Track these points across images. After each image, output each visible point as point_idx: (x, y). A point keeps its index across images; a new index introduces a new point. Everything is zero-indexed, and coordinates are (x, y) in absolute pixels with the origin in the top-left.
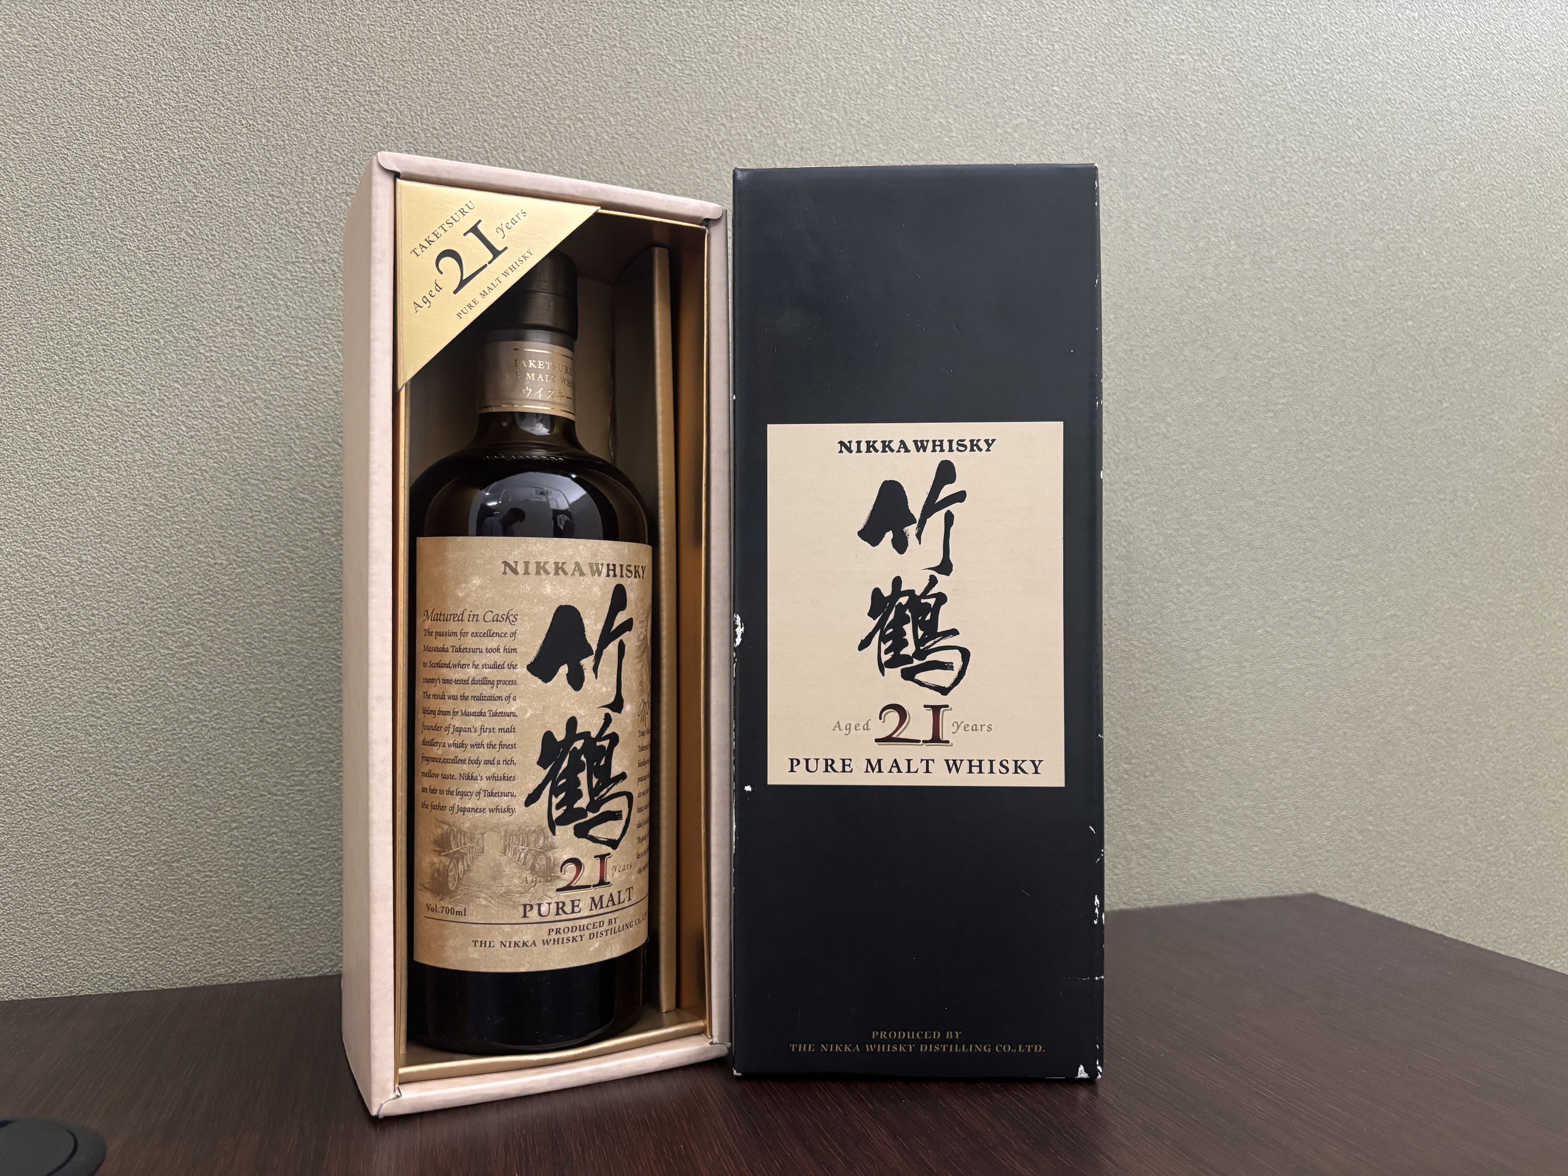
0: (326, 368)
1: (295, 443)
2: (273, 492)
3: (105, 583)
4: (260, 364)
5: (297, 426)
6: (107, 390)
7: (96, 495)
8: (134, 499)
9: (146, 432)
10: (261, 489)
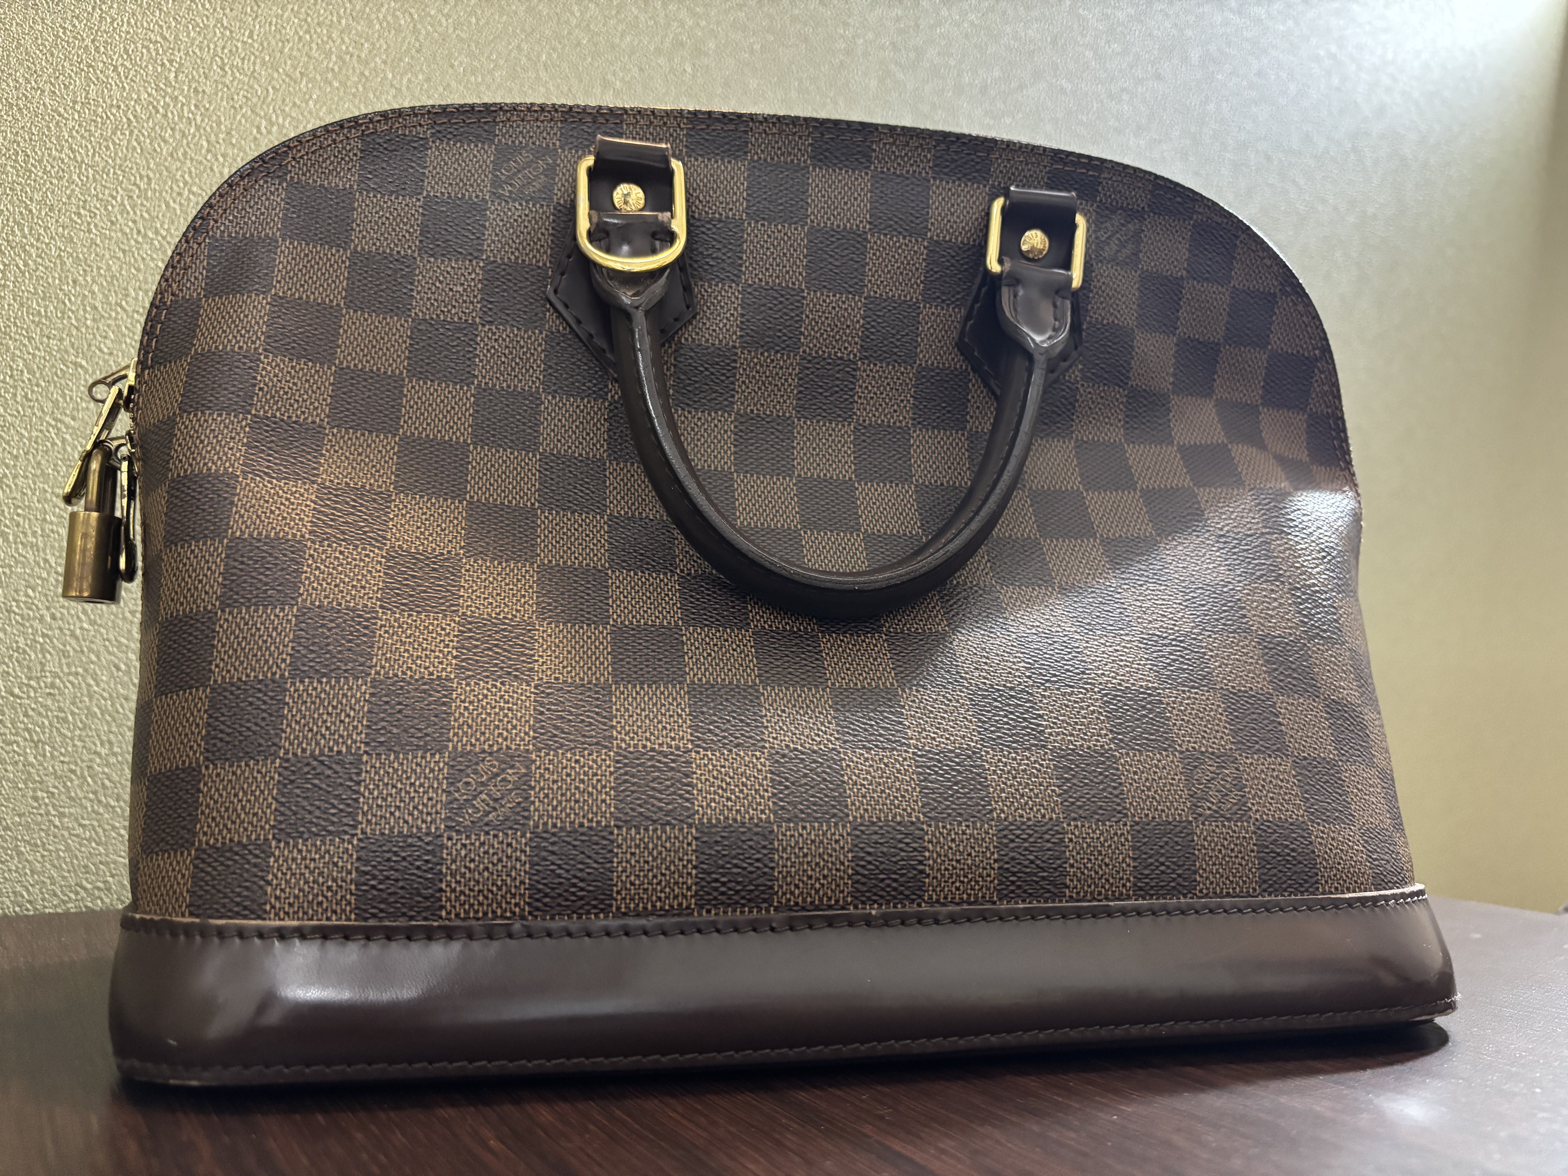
0: (112, 222)
1: (70, 300)
2: (39, 350)
4: (33, 207)
5: (75, 282)
10: (25, 345)
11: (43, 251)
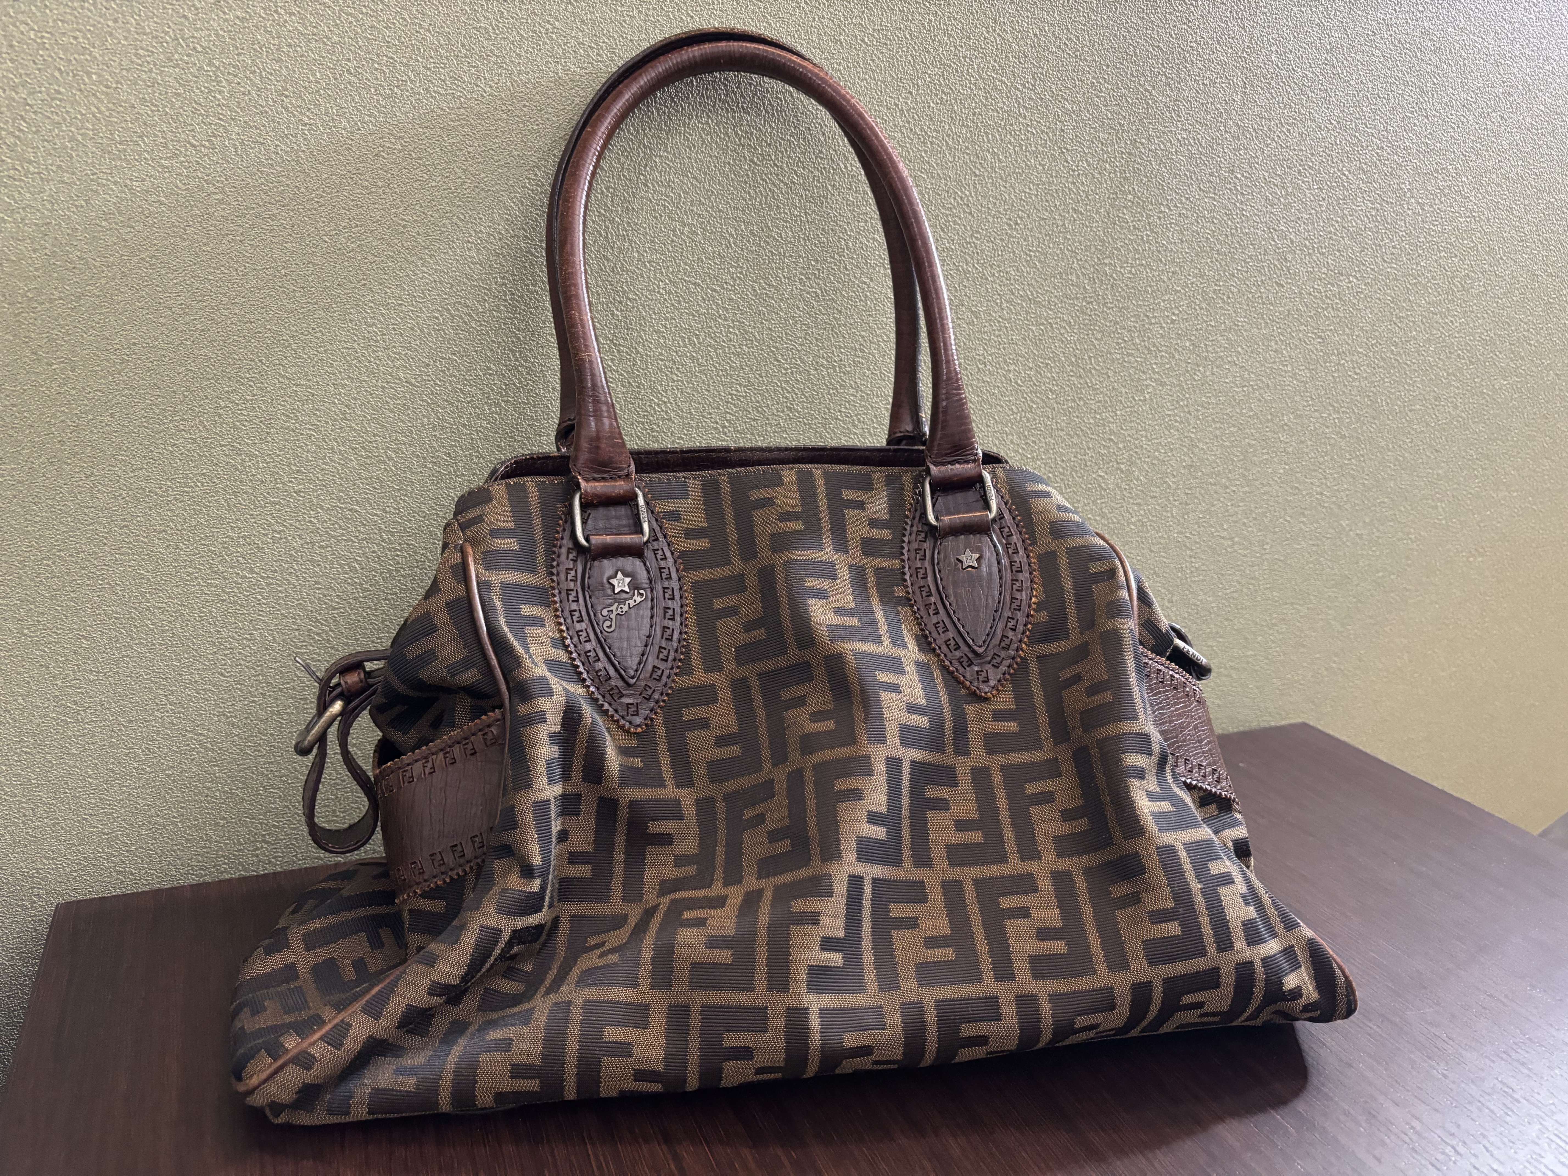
3: (405, 529)
6: (398, 364)
7: (394, 456)
8: (424, 458)
9: (432, 399)
11: (531, 369)
